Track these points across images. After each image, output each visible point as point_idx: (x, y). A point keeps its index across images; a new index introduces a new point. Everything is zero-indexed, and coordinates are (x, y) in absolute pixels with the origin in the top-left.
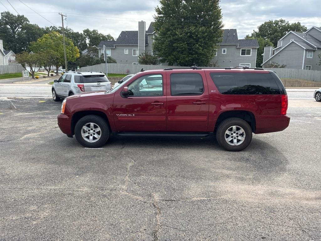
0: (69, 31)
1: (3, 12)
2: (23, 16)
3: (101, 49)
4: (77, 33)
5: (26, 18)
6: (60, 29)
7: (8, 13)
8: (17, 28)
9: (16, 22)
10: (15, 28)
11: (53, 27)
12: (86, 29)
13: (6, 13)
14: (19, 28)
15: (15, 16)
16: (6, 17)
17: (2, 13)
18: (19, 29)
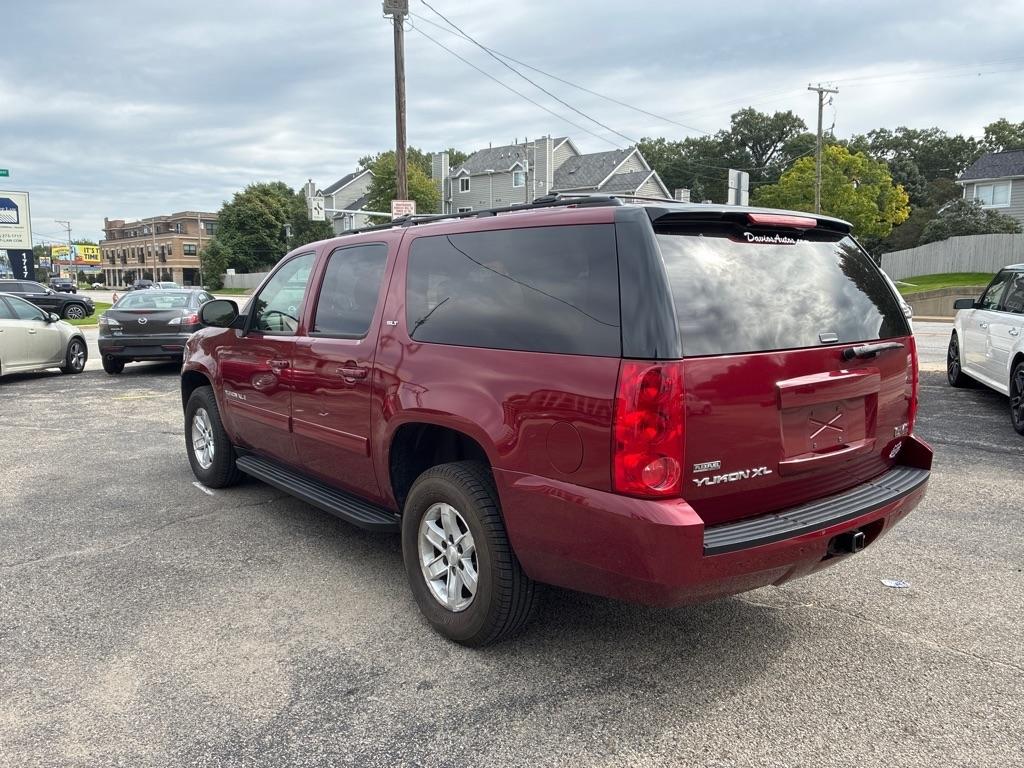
0: (930, 135)
1: (736, 112)
2: (790, 113)
3: (973, 184)
4: (955, 139)
5: (797, 119)
6: (900, 135)
7: (751, 112)
8: (769, 152)
9: (768, 136)
10: (765, 153)
11: (877, 133)
12: (995, 121)
13: (744, 112)
14: (774, 150)
15: (768, 118)
16: (744, 123)
17: (734, 117)
18: (775, 154)
